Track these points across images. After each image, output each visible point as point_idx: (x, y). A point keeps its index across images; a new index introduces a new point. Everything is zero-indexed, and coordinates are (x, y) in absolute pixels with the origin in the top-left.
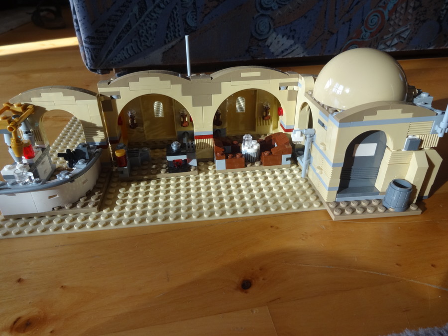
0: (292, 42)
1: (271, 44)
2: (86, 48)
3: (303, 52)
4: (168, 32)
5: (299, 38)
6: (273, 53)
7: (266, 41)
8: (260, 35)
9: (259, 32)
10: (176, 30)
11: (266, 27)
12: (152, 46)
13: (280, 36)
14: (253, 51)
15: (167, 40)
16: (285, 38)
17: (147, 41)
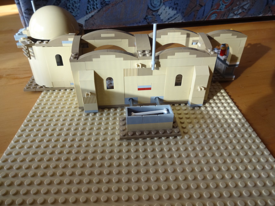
0: (175, 12)
1: (161, 13)
2: (26, 17)
3: (182, 19)
4: (88, 5)
5: (180, 9)
6: (162, 20)
7: (158, 12)
8: (154, 7)
9: (153, 5)
10: (95, 4)
11: (158, 1)
12: (76, 16)
13: (167, 8)
14: (149, 19)
15: (88, 11)
16: (171, 9)
17: (73, 12)
